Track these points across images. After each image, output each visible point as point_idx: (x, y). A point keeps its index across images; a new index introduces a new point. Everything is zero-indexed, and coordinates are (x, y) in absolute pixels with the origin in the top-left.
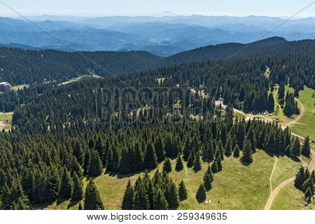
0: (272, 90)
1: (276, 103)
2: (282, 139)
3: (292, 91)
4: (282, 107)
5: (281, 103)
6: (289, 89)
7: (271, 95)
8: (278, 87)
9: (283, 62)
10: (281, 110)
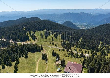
0: (27, 33)
1: (30, 37)
2: (35, 47)
3: (33, 32)
4: (32, 38)
5: (31, 37)
6: (32, 32)
7: (27, 35)
8: (28, 32)
9: (28, 24)
10: (31, 39)
